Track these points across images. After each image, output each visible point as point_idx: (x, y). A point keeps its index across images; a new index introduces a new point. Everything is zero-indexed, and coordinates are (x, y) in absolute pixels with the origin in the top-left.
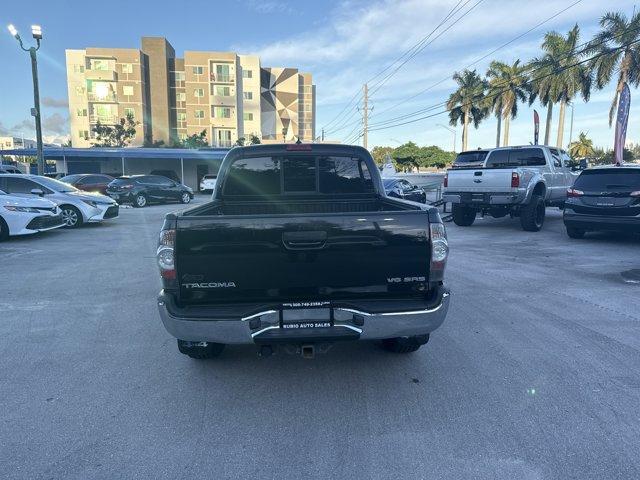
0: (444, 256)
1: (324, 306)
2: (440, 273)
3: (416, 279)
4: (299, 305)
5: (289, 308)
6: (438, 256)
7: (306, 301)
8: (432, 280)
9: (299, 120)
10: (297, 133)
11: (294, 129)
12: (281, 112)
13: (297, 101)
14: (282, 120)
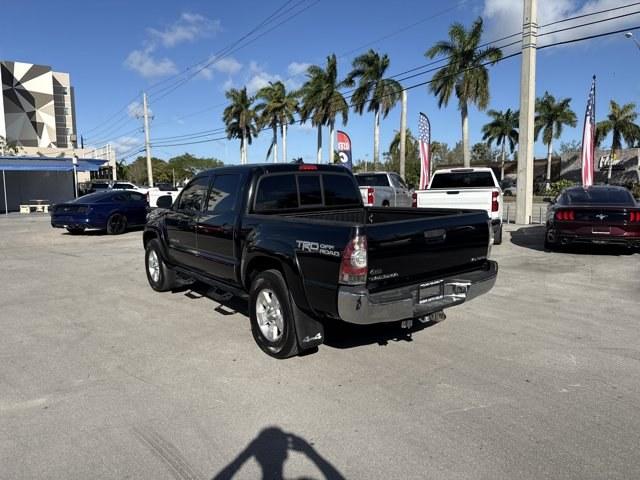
9: (57, 125)
10: (55, 140)
11: (50, 135)
12: (32, 115)
13: (52, 102)
14: (34, 124)
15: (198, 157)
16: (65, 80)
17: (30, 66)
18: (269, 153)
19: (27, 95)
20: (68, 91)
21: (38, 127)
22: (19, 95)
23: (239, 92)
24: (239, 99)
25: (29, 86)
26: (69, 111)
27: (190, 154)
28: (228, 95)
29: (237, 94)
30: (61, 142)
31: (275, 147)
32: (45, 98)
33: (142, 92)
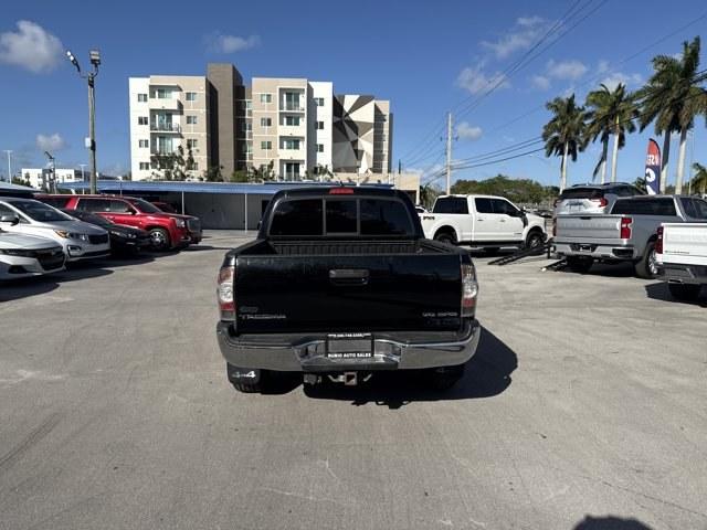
0: (474, 293)
1: (365, 338)
2: (472, 309)
3: (450, 314)
4: (342, 336)
5: (332, 338)
6: (468, 293)
7: (348, 332)
8: (462, 315)
9: (374, 151)
10: (371, 166)
11: (368, 161)
12: (355, 143)
13: (372, 130)
14: (356, 151)
15: (511, 178)
16: (385, 107)
17: (357, 97)
18: (596, 172)
19: (352, 124)
20: (387, 118)
21: (358, 154)
22: (346, 126)
23: (565, 102)
24: (564, 108)
25: (354, 117)
26: (386, 138)
27: (503, 175)
28: (549, 106)
29: (562, 103)
30: (376, 169)
31: (604, 164)
32: (366, 126)
33: (448, 113)
